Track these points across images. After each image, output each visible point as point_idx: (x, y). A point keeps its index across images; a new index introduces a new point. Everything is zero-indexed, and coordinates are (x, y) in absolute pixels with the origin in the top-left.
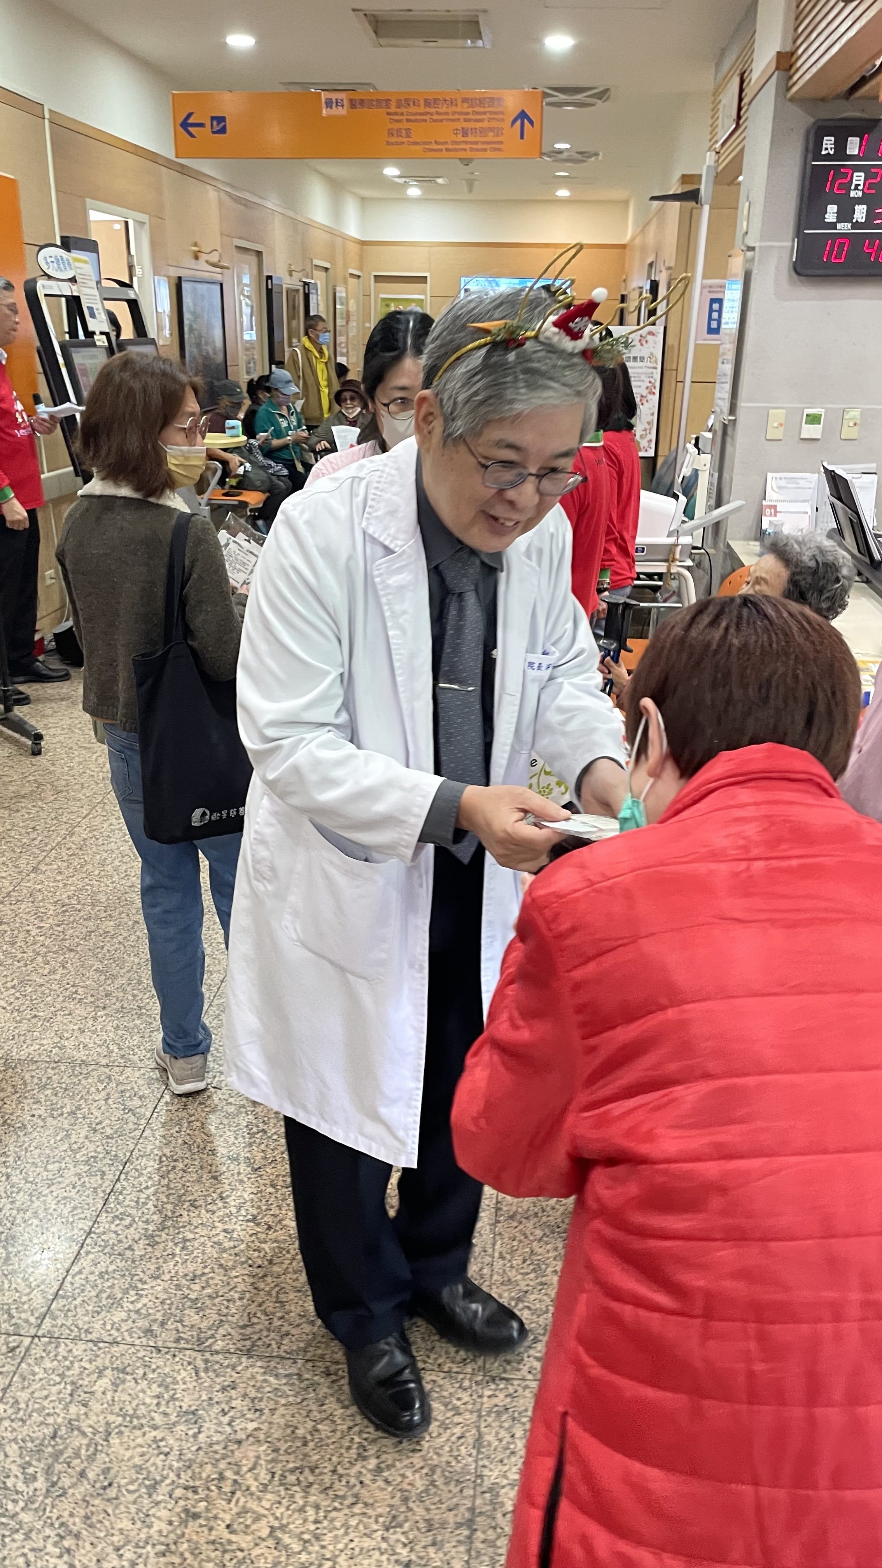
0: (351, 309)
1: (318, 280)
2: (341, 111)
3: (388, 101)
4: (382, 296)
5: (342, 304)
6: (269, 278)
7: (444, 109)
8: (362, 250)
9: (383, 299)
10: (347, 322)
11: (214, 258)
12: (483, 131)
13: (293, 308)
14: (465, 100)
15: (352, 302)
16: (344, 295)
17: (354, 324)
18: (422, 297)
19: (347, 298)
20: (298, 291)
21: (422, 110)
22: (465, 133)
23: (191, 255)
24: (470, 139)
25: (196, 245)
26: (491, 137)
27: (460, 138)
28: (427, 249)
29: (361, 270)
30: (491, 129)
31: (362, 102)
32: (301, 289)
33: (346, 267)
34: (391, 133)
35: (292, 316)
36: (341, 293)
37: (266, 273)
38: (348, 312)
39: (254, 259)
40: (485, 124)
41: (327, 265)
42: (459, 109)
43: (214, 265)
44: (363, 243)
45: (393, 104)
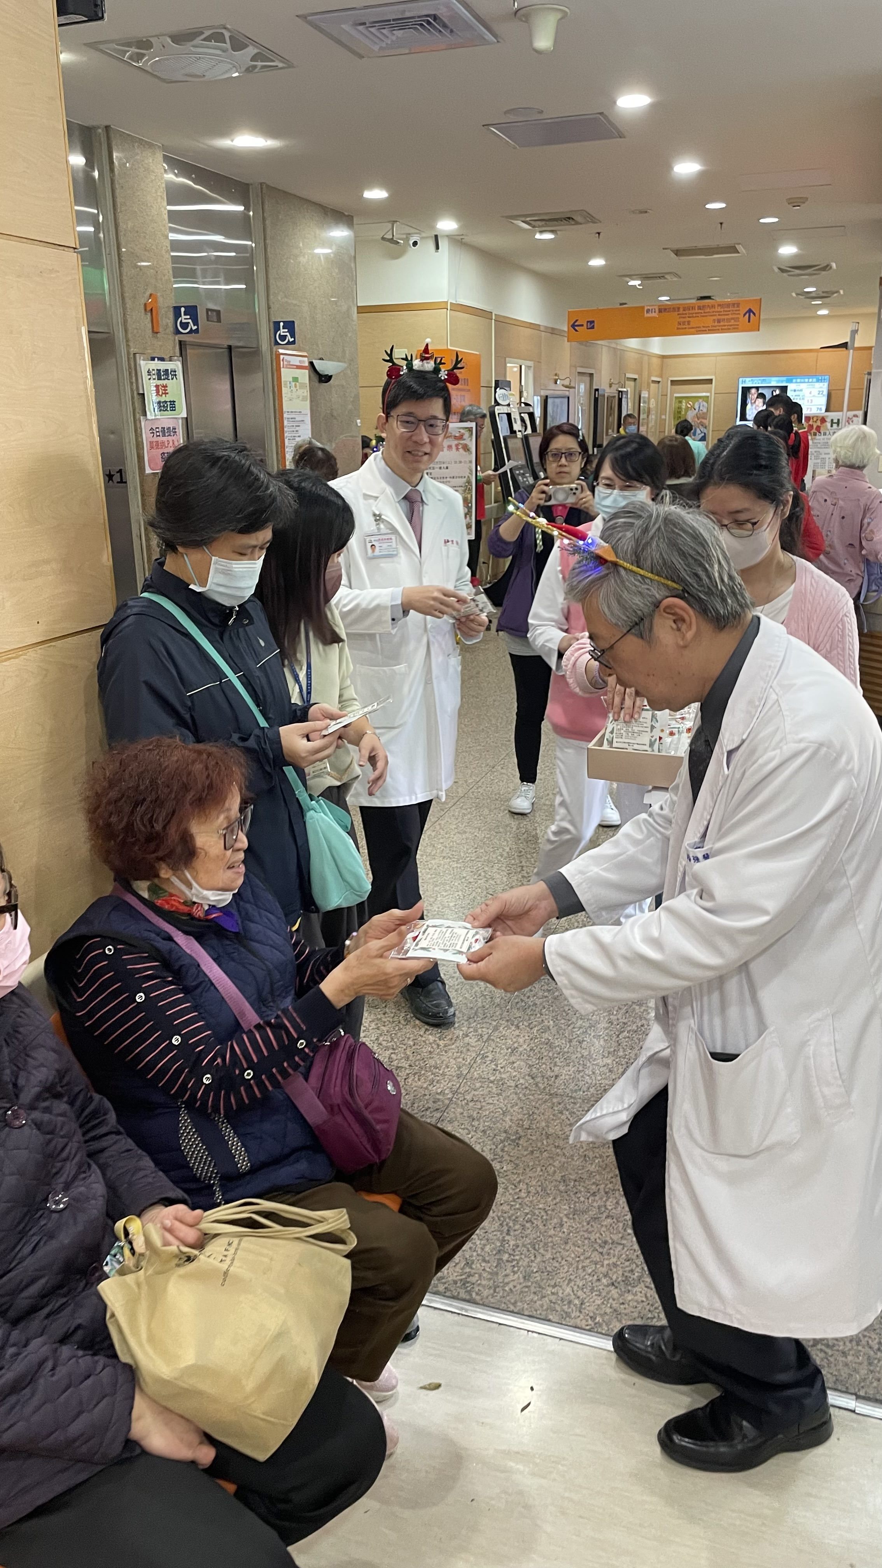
0: (651, 406)
1: (629, 388)
2: (655, 315)
3: (679, 308)
4: (676, 395)
5: (644, 402)
6: (597, 390)
7: (708, 310)
8: (663, 362)
9: (677, 398)
10: (648, 416)
11: (567, 382)
12: (728, 320)
13: (611, 408)
14: (719, 305)
15: (652, 401)
16: (647, 395)
17: (653, 417)
18: (708, 394)
19: (649, 398)
20: (614, 397)
21: (697, 311)
22: (719, 321)
23: (553, 381)
24: (722, 324)
25: (556, 375)
26: (732, 322)
27: (716, 324)
28: (714, 358)
29: (661, 376)
30: (733, 319)
31: (665, 309)
32: (617, 395)
33: (649, 376)
34: (679, 324)
35: (610, 414)
36: (645, 394)
37: (595, 387)
38: (649, 409)
39: (587, 379)
40: (730, 316)
41: (636, 376)
42: (716, 309)
43: (566, 387)
44: (663, 357)
45: (681, 310)
